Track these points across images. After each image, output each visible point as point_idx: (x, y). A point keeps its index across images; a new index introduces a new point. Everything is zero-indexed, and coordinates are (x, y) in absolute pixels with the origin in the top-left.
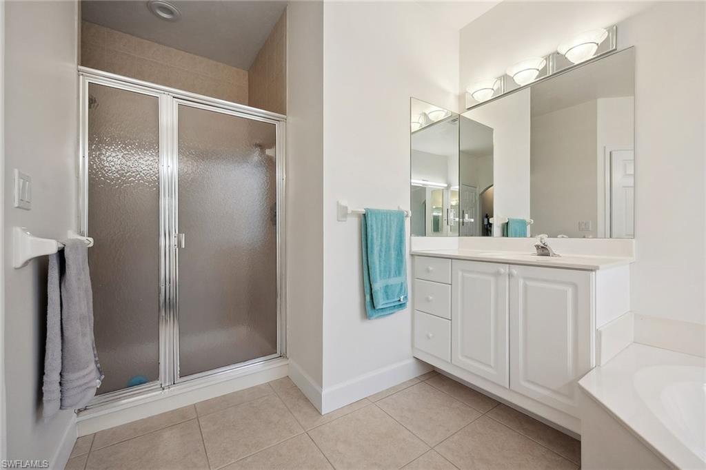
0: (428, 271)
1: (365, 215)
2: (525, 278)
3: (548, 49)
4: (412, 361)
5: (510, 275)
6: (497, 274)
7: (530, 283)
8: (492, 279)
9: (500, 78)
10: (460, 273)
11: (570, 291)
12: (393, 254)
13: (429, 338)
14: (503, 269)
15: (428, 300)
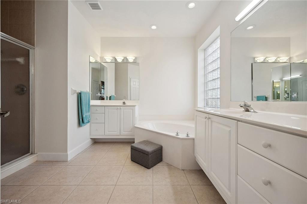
0: (97, 110)
1: (80, 93)
2: (123, 109)
3: (125, 56)
4: (90, 139)
5: (120, 109)
6: (118, 109)
7: (124, 110)
8: (116, 110)
9: (113, 57)
10: (107, 110)
11: (132, 110)
12: (87, 105)
13: (97, 130)
14: (119, 107)
15: (97, 119)
